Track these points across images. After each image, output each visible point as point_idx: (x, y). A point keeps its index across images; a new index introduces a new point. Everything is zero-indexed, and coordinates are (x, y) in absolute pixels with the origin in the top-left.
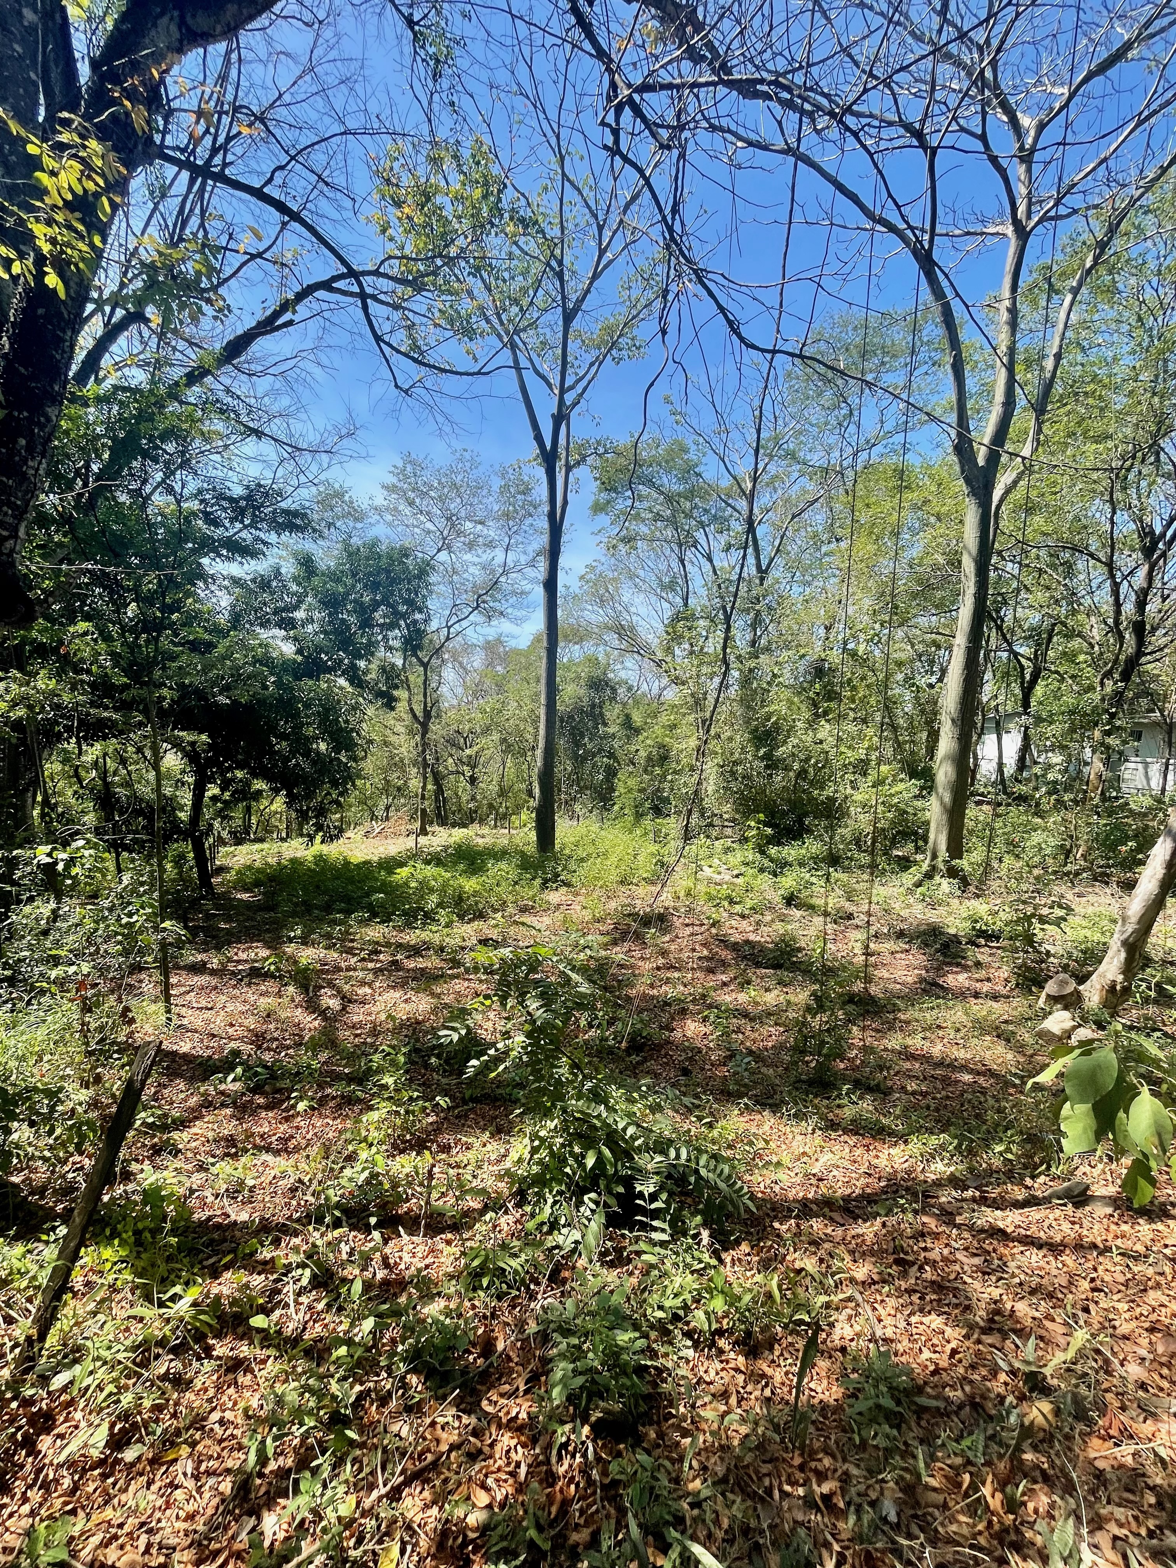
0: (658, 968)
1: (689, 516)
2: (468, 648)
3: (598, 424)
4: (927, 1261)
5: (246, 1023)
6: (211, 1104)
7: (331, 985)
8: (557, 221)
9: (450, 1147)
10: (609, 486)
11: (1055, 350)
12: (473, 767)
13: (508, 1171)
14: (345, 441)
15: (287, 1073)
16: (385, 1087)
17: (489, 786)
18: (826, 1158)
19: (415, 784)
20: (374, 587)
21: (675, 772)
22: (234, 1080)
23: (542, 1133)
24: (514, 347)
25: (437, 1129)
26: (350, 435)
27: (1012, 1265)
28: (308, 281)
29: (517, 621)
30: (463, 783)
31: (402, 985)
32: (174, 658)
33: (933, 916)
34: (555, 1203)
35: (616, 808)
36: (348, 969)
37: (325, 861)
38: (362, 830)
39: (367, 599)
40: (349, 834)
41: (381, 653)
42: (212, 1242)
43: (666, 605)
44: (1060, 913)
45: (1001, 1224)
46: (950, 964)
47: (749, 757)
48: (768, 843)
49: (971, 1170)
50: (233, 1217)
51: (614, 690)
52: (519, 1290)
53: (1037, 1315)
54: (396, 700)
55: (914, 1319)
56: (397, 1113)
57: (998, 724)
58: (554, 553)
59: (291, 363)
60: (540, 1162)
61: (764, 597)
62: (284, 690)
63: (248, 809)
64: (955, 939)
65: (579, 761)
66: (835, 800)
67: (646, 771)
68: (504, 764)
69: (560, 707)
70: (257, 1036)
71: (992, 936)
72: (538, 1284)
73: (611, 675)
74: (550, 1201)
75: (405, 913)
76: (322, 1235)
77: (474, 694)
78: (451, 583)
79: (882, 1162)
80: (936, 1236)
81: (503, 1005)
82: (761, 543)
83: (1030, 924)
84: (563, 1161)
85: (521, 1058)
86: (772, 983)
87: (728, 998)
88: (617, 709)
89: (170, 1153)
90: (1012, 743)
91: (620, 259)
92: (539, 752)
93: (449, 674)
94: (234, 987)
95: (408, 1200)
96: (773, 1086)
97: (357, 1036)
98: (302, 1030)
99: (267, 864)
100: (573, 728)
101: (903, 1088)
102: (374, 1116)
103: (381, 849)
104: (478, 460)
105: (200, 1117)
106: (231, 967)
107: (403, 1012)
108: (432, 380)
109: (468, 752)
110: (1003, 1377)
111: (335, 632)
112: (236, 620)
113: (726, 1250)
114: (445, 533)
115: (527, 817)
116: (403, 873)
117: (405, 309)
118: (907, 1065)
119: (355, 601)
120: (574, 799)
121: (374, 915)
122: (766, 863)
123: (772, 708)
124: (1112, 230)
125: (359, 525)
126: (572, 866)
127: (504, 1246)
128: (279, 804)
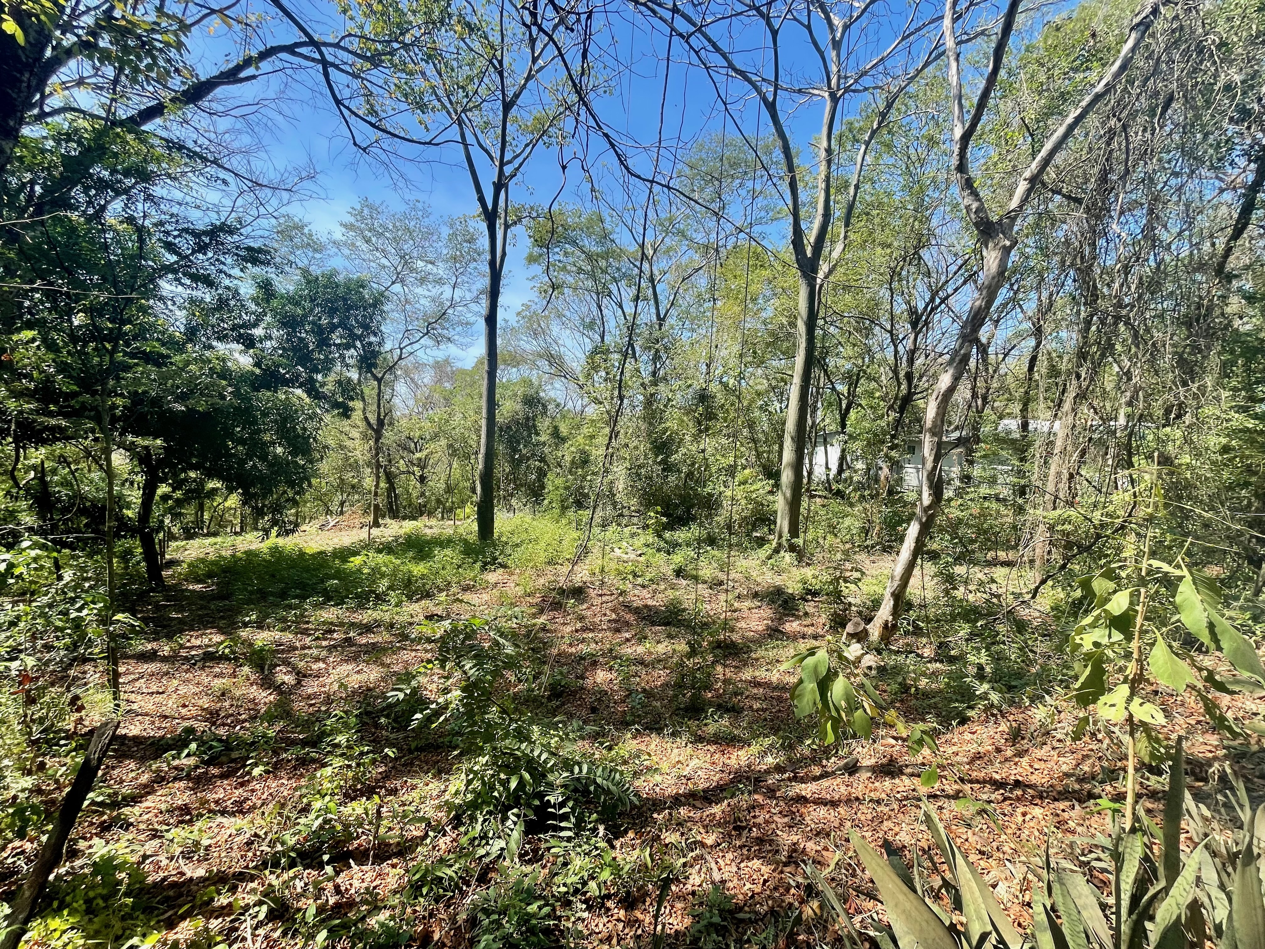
0: (577, 631)
1: (604, 272)
2: (418, 366)
3: (532, 193)
4: (755, 825)
5: (200, 702)
6: (163, 779)
7: (286, 662)
8: (499, 28)
9: (397, 790)
10: (539, 242)
11: (855, 182)
12: (423, 468)
13: (446, 802)
14: (305, 183)
15: (243, 744)
16: (338, 746)
17: (437, 484)
18: (694, 763)
19: (369, 482)
20: (332, 312)
21: (593, 474)
22: (188, 755)
23: (475, 768)
24: (460, 123)
25: (386, 776)
26: (311, 178)
27: (808, 819)
28: (272, 43)
29: (464, 346)
30: (413, 482)
31: (355, 658)
32: (127, 368)
33: (778, 581)
34: (485, 821)
35: (546, 502)
36: (304, 648)
37: (280, 552)
38: (316, 524)
39: (324, 321)
40: (303, 527)
41: (338, 367)
42: (167, 899)
43: (587, 340)
44: (857, 575)
45: (804, 793)
46: (788, 615)
47: (650, 462)
48: (664, 529)
49: (790, 760)
50: (189, 874)
51: (544, 406)
52: (453, 892)
53: (819, 848)
54: (352, 410)
55: (742, 865)
56: (349, 766)
57: (825, 440)
58: (494, 293)
59: (255, 108)
60: (474, 791)
61: (662, 338)
62: (242, 400)
63: (201, 508)
64: (792, 597)
65: (516, 464)
66: (713, 495)
67: (570, 472)
68: (450, 465)
69: (499, 419)
70: (211, 713)
71: (815, 594)
72: (469, 886)
73: (542, 394)
74: (481, 820)
75: (358, 596)
76: (278, 877)
77: (424, 406)
78: (404, 311)
79: (733, 762)
80: (762, 807)
81: (443, 667)
82: (660, 297)
83: (838, 583)
84: (492, 788)
85: (458, 710)
86: (662, 637)
87: (629, 651)
88: (547, 422)
89: (121, 827)
90: (834, 453)
91: (550, 66)
92: (481, 456)
93: (401, 388)
94: (187, 671)
95: (358, 837)
96: (659, 715)
97: (311, 705)
98: (256, 704)
99: (220, 556)
100: (510, 436)
101: (751, 707)
102: (328, 771)
103: (336, 540)
104: (429, 210)
105: (152, 792)
106: (183, 653)
107: (355, 681)
108: (387, 142)
109: (418, 455)
110: (793, 891)
111: (294, 349)
112: (191, 333)
113: (617, 838)
114: (399, 268)
115: (470, 510)
116: (357, 561)
117: (363, 79)
118: (755, 691)
119: (313, 323)
120: (512, 495)
121: (329, 599)
122: (662, 544)
123: (668, 424)
124: (889, 106)
125: (318, 256)
126: (508, 551)
127: (442, 861)
128: (233, 501)
